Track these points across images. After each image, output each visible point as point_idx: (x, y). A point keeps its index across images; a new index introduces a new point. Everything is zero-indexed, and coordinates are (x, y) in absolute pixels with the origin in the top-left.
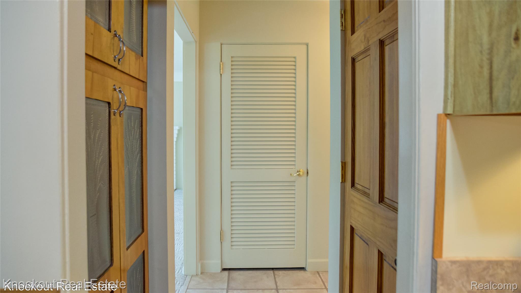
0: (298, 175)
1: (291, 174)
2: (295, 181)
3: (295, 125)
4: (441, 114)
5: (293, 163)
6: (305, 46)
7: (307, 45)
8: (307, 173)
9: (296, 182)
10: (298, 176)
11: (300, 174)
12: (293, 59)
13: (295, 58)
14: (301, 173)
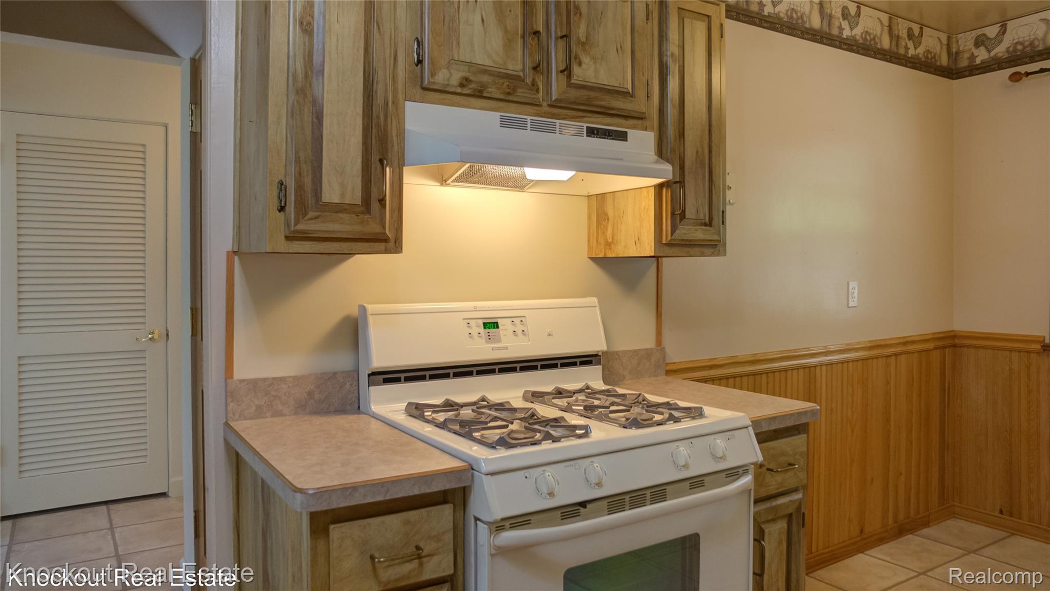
0: (150, 339)
1: (137, 339)
2: (145, 351)
3: (144, 257)
4: (230, 251)
5: (141, 320)
6: (163, 129)
7: (166, 127)
8: (167, 335)
9: (147, 351)
10: (150, 342)
11: (154, 337)
12: (142, 149)
13: (144, 146)
14: (156, 337)
